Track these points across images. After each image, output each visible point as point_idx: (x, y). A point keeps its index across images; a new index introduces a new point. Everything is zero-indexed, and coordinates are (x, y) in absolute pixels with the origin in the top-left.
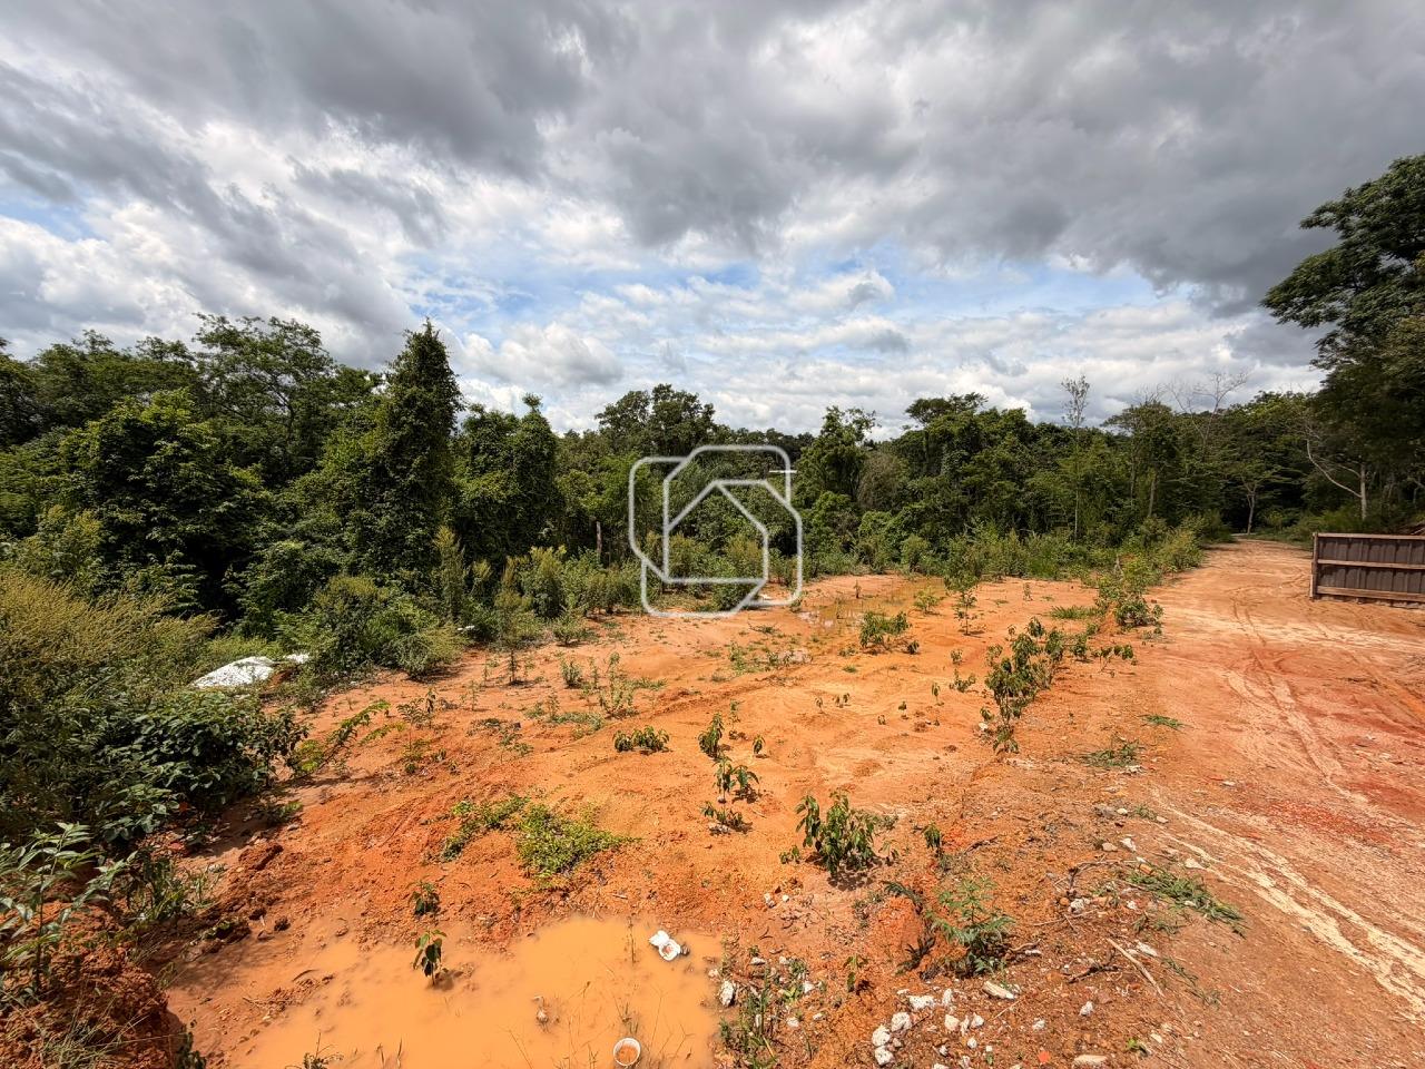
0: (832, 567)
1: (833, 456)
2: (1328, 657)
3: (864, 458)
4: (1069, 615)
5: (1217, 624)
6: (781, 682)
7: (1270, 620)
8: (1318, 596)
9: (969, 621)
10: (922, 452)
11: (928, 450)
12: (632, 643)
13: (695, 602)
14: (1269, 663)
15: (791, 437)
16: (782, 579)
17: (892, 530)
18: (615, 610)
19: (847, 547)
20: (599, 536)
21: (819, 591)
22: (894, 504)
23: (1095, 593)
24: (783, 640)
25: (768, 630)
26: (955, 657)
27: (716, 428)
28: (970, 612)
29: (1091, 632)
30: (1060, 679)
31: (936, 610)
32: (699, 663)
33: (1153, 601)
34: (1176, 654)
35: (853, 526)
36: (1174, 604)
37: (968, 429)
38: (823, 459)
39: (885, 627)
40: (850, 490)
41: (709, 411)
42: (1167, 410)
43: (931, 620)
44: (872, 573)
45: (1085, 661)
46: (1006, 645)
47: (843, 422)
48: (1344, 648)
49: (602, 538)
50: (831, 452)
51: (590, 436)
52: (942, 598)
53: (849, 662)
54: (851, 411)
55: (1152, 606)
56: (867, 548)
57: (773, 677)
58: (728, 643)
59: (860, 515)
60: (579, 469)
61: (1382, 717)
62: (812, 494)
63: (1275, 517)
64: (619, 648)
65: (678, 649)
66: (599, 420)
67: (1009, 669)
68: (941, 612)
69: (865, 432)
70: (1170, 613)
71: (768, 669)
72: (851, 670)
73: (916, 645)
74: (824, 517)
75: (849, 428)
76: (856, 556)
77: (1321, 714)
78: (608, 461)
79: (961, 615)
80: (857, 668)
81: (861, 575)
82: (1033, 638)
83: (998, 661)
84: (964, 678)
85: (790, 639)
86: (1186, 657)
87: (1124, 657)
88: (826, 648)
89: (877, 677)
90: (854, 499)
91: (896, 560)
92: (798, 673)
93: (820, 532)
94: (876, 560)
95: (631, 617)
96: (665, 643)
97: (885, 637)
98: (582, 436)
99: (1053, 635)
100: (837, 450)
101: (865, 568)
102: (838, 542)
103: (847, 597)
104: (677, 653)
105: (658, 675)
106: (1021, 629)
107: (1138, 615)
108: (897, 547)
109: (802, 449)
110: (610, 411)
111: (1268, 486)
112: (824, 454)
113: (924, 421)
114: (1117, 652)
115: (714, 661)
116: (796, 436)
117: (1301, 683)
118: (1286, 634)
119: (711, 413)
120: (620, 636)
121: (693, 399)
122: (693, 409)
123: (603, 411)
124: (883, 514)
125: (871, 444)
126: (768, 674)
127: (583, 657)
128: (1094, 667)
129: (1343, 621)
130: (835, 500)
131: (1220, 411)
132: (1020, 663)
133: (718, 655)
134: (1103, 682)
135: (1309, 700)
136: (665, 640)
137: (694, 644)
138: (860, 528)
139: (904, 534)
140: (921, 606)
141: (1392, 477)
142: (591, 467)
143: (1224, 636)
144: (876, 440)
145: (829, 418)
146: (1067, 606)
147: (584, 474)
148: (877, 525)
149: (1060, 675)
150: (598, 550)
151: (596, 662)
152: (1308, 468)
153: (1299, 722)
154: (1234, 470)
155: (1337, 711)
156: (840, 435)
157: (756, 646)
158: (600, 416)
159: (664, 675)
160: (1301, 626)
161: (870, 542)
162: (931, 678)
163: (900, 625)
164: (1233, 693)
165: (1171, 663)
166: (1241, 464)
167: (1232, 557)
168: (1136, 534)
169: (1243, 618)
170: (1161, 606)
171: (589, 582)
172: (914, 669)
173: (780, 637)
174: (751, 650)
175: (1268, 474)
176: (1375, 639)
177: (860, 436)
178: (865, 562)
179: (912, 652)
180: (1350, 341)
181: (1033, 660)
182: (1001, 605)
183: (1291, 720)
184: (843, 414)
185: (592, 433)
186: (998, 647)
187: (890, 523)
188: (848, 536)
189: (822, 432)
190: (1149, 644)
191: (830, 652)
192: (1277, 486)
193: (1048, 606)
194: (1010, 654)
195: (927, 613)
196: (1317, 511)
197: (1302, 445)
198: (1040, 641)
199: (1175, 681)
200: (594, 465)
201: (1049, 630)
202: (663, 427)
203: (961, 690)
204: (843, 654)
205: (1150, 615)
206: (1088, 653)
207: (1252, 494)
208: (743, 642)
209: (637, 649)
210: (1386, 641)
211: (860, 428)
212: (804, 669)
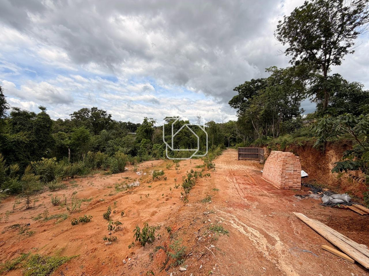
0: (145, 159)
1: (146, 130)
2: (241, 172)
3: (154, 130)
4: (199, 167)
5: (225, 167)
6: (130, 193)
7: (232, 165)
8: (239, 159)
9: (179, 171)
11: (169, 129)
12: (81, 187)
13: (103, 172)
14: (232, 174)
15: (135, 124)
16: (132, 163)
17: (161, 149)
18: (74, 177)
19: (149, 153)
20: (69, 153)
21: (142, 165)
22: (161, 142)
23: (203, 161)
24: (131, 180)
25: (127, 178)
26: (175, 180)
27: (112, 121)
28: (179, 168)
29: (203, 171)
30: (197, 183)
32: (105, 191)
33: (214, 163)
34: (218, 174)
35: (151, 148)
36: (217, 163)
37: (178, 124)
38: (143, 131)
39: (159, 174)
40: (150, 138)
41: (110, 116)
42: (215, 122)
43: (170, 171)
44: (156, 160)
45: (202, 178)
46: (186, 176)
47: (148, 121)
48: (243, 169)
49: (71, 153)
50: (145, 128)
51: (67, 121)
52: (172, 165)
53: (149, 185)
54: (150, 118)
55: (213, 164)
56: (155, 153)
57: (128, 192)
58: (115, 183)
59: (153, 145)
60: (62, 131)
61: (248, 183)
62: (140, 139)
63: (232, 144)
64: (76, 189)
65: (98, 187)
66: (71, 116)
67: (187, 181)
68: (172, 169)
69: (154, 124)
70: (217, 165)
71: (126, 190)
72: (150, 187)
73: (166, 178)
74: (143, 145)
75: (150, 123)
76: (152, 156)
77: (240, 184)
78: (74, 129)
79: (177, 169)
80: (151, 186)
81: (153, 160)
82: (191, 173)
83: (184, 180)
84: (177, 185)
85: (133, 180)
86: (219, 174)
87: (209, 176)
88: (143, 181)
89: (156, 188)
90: (151, 141)
91: (162, 156)
92: (135, 190)
93: (142, 149)
94: (157, 156)
95: (81, 179)
96: (93, 186)
97: (159, 177)
98: (64, 121)
99: (196, 173)
100: (147, 128)
101: (154, 158)
102: (147, 152)
103: (149, 167)
104: (97, 189)
105: (90, 196)
106: (189, 171)
107: (211, 166)
108: (162, 153)
109: (138, 127)
110: (75, 113)
111: (231, 138)
112: (143, 129)
113: (168, 122)
114: (207, 175)
115: (110, 189)
116: (136, 124)
117: (237, 177)
118: (235, 167)
119: (111, 117)
120: (76, 186)
121: (105, 112)
122: (104, 115)
123: (73, 113)
124: (159, 144)
125: (155, 127)
126: (126, 191)
127: (61, 195)
128: (203, 179)
129: (242, 164)
130: (146, 141)
131: (223, 123)
132: (189, 179)
133: (111, 187)
134: (205, 182)
135: (238, 181)
136: (92, 185)
137: (103, 185)
138: (153, 148)
139: (164, 149)
140: (167, 168)
141: (248, 137)
142: (67, 131)
143: (225, 169)
144: (157, 126)
145: (145, 120)
146: (198, 165)
147: (64, 133)
148: (157, 147)
149: (197, 182)
150: (69, 158)
151: (66, 196)
152: (237, 135)
153: (237, 186)
154: (226, 135)
155: (242, 182)
156: (147, 124)
157: (123, 183)
158: (71, 115)
159: (92, 196)
160: (237, 166)
161: (155, 152)
162: (170, 186)
163: (162, 173)
164: (227, 181)
165: (217, 176)
166: (227, 134)
167: (226, 152)
168: (211, 148)
169: (228, 165)
170: (215, 164)
171: (65, 168)
172: (166, 184)
173: (131, 179)
174: (122, 184)
175: (231, 136)
176: (247, 167)
177: (153, 125)
178: (154, 157)
179: (165, 180)
180: (241, 112)
181: (192, 179)
182: (185, 166)
183: (236, 186)
184: (148, 119)
185: (68, 120)
186: (185, 176)
187: (160, 147)
188: (150, 150)
189: (143, 123)
190: (213, 172)
191: (144, 182)
192: (232, 138)
193: (194, 165)
194: (187, 178)
195: (169, 169)
196: (238, 143)
197: (235, 131)
198: (193, 174)
199: (218, 180)
200: (68, 130)
201: (195, 171)
202: (94, 120)
203: (177, 188)
204: (148, 183)
205: (213, 166)
206: (202, 176)
207: (229, 140)
208: (119, 182)
209: (82, 189)
210: (248, 167)
211: (153, 123)
212: (137, 188)
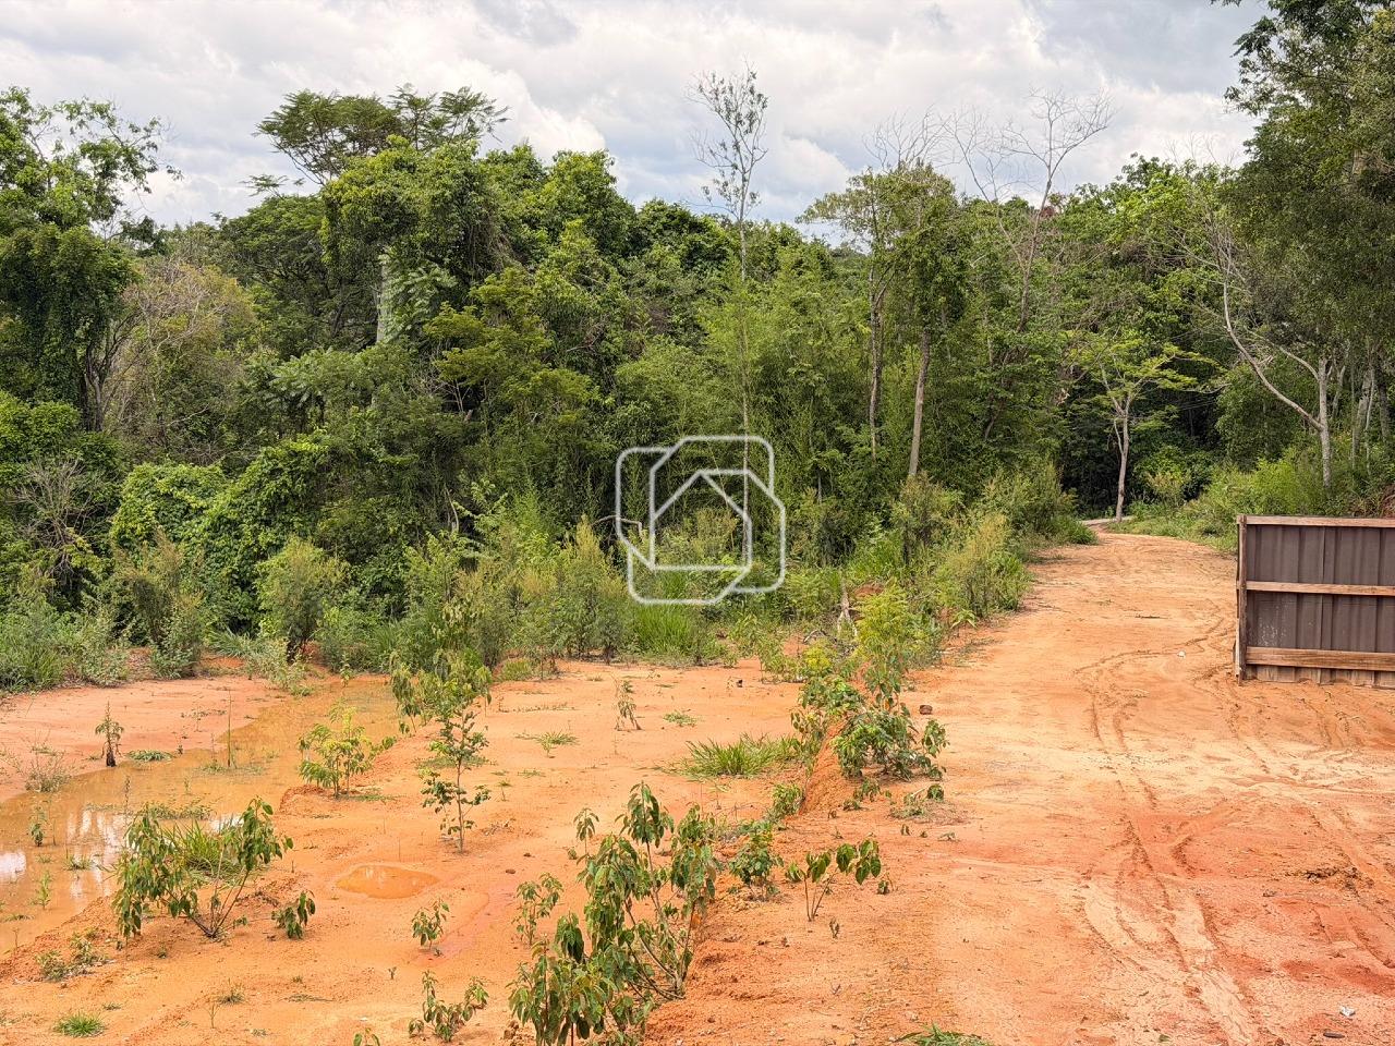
1: (12, 261)
2: (1269, 823)
3: (120, 276)
4: (733, 765)
5: (1064, 762)
7: (1161, 741)
8: (1250, 669)
10: (320, 270)
11: (336, 257)
14: (1161, 852)
17: (226, 525)
19: (69, 590)
22: (231, 437)
23: (792, 696)
26: (426, 932)
28: (470, 781)
29: (785, 809)
30: (709, 960)
31: (367, 784)
33: (925, 710)
34: (975, 850)
35: (93, 515)
36: (973, 712)
39: (201, 860)
40: (78, 383)
42: (946, 188)
43: (353, 817)
45: (771, 895)
46: (570, 876)
47: (46, 144)
48: (1299, 796)
50: (4, 246)
52: (388, 744)
53: (77, 1000)
54: (73, 110)
55: (920, 724)
56: (144, 591)
59: (113, 475)
61: (1367, 959)
63: (1167, 477)
67: (576, 950)
68: (383, 789)
69: (122, 186)
70: (963, 741)
72: (84, 1028)
73: (306, 908)
75: (65, 170)
76: (103, 622)
77: (1263, 971)
79: (443, 793)
80: (105, 1018)
81: (121, 681)
82: (639, 846)
83: (548, 927)
84: (451, 997)
86: (997, 855)
87: (861, 876)
90: (90, 420)
91: (242, 625)
94: (174, 631)
97: (204, 896)
100: (25, 242)
102: (34, 575)
103: (72, 767)
106: (611, 822)
107: (892, 749)
108: (244, 582)
111: (1152, 398)
113: (320, 167)
114: (843, 861)
117: (1225, 892)
118: (1192, 771)
124: (196, 472)
125: (144, 231)
128: (788, 914)
129: (1293, 728)
131: (1055, 200)
132: (607, 922)
134: (812, 953)
135: (1239, 936)
138: (116, 522)
139: (267, 537)
140: (322, 776)
143: (1075, 790)
144: (164, 221)
146: (726, 738)
148: (173, 510)
149: (710, 948)
152: (1225, 352)
153: (1221, 997)
154: (1086, 354)
155: (1292, 957)
156: (32, 190)
160: (1219, 750)
161: (152, 565)
162: (351, 1011)
163: (253, 848)
164: (1096, 942)
165: (964, 878)
166: (1099, 341)
168: (886, 525)
169: (1110, 738)
170: (941, 721)
172: (299, 991)
175: (1151, 367)
176: (1351, 767)
179: (294, 934)
181: (641, 911)
182: (557, 750)
183: (1208, 994)
184: (46, 118)
186: (549, 883)
187: (220, 503)
188: (75, 549)
190: (916, 830)
192: (1170, 395)
193: (675, 745)
194: (577, 904)
195: (340, 795)
196: (1245, 460)
197: (1212, 298)
198: (656, 856)
199: (974, 927)
201: (678, 817)
203: (444, 1035)
204: (54, 973)
205: (917, 750)
206: (776, 873)
207: (1121, 417)
210: (1367, 771)
211: (107, 173)
